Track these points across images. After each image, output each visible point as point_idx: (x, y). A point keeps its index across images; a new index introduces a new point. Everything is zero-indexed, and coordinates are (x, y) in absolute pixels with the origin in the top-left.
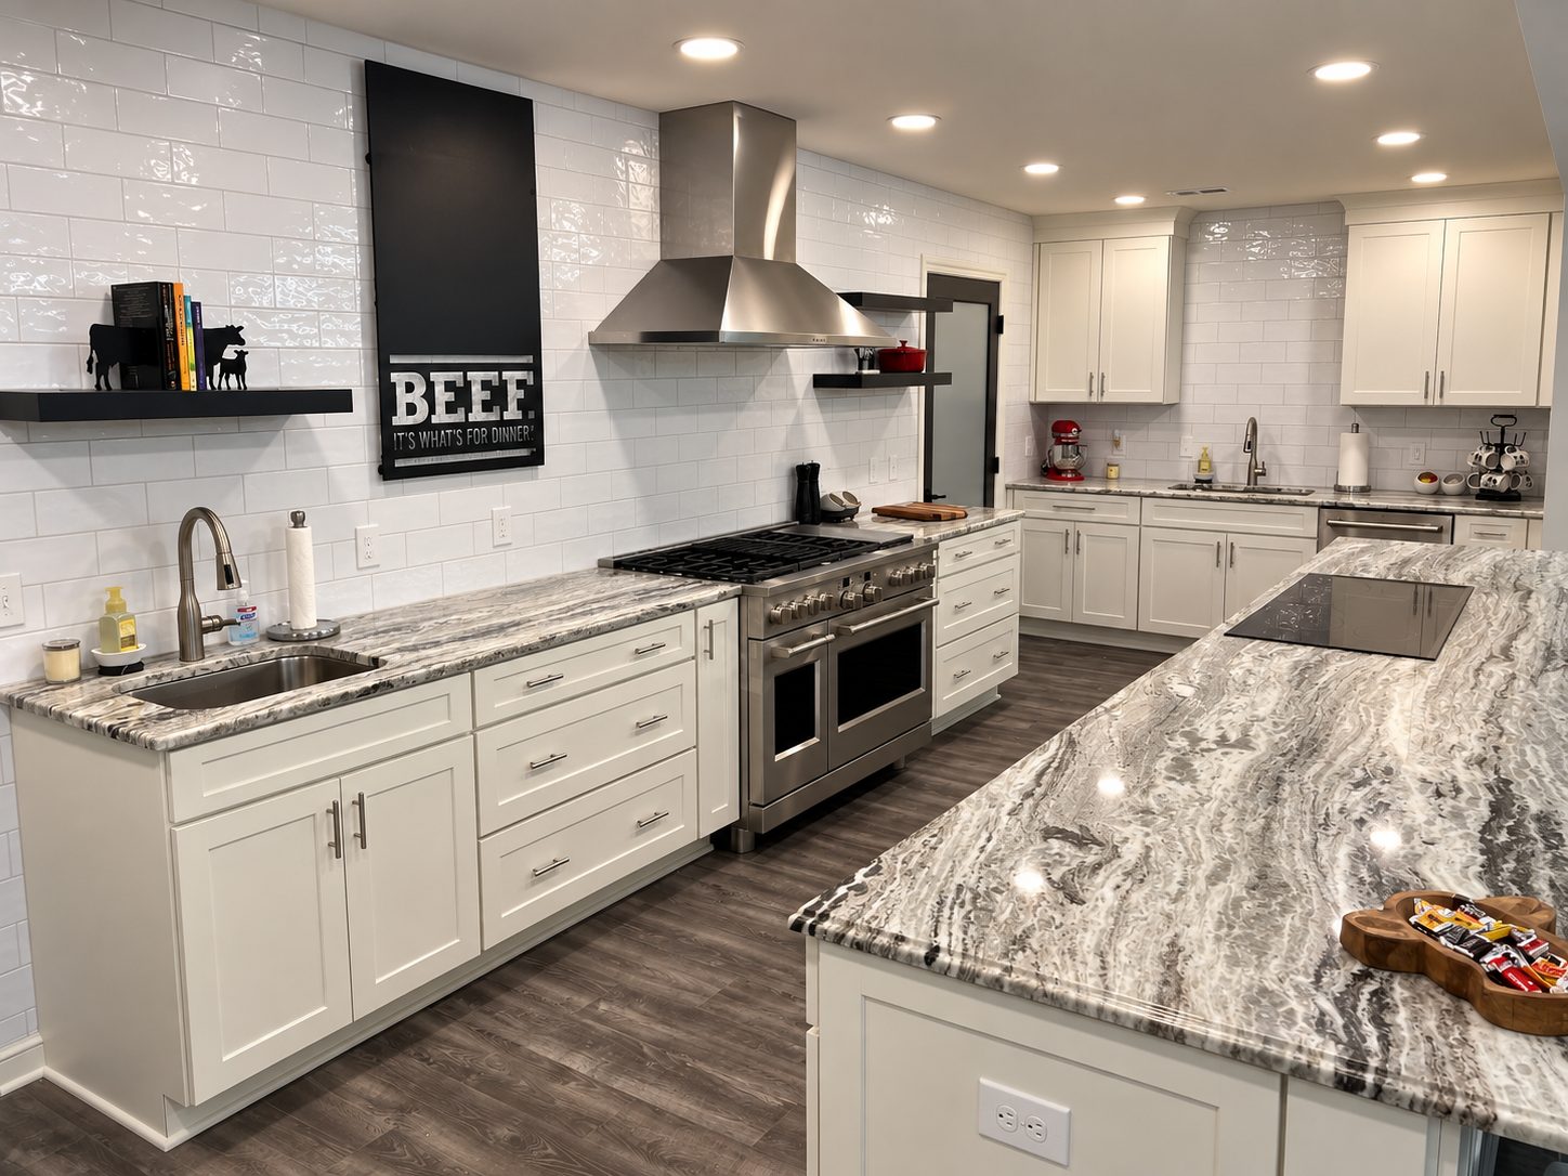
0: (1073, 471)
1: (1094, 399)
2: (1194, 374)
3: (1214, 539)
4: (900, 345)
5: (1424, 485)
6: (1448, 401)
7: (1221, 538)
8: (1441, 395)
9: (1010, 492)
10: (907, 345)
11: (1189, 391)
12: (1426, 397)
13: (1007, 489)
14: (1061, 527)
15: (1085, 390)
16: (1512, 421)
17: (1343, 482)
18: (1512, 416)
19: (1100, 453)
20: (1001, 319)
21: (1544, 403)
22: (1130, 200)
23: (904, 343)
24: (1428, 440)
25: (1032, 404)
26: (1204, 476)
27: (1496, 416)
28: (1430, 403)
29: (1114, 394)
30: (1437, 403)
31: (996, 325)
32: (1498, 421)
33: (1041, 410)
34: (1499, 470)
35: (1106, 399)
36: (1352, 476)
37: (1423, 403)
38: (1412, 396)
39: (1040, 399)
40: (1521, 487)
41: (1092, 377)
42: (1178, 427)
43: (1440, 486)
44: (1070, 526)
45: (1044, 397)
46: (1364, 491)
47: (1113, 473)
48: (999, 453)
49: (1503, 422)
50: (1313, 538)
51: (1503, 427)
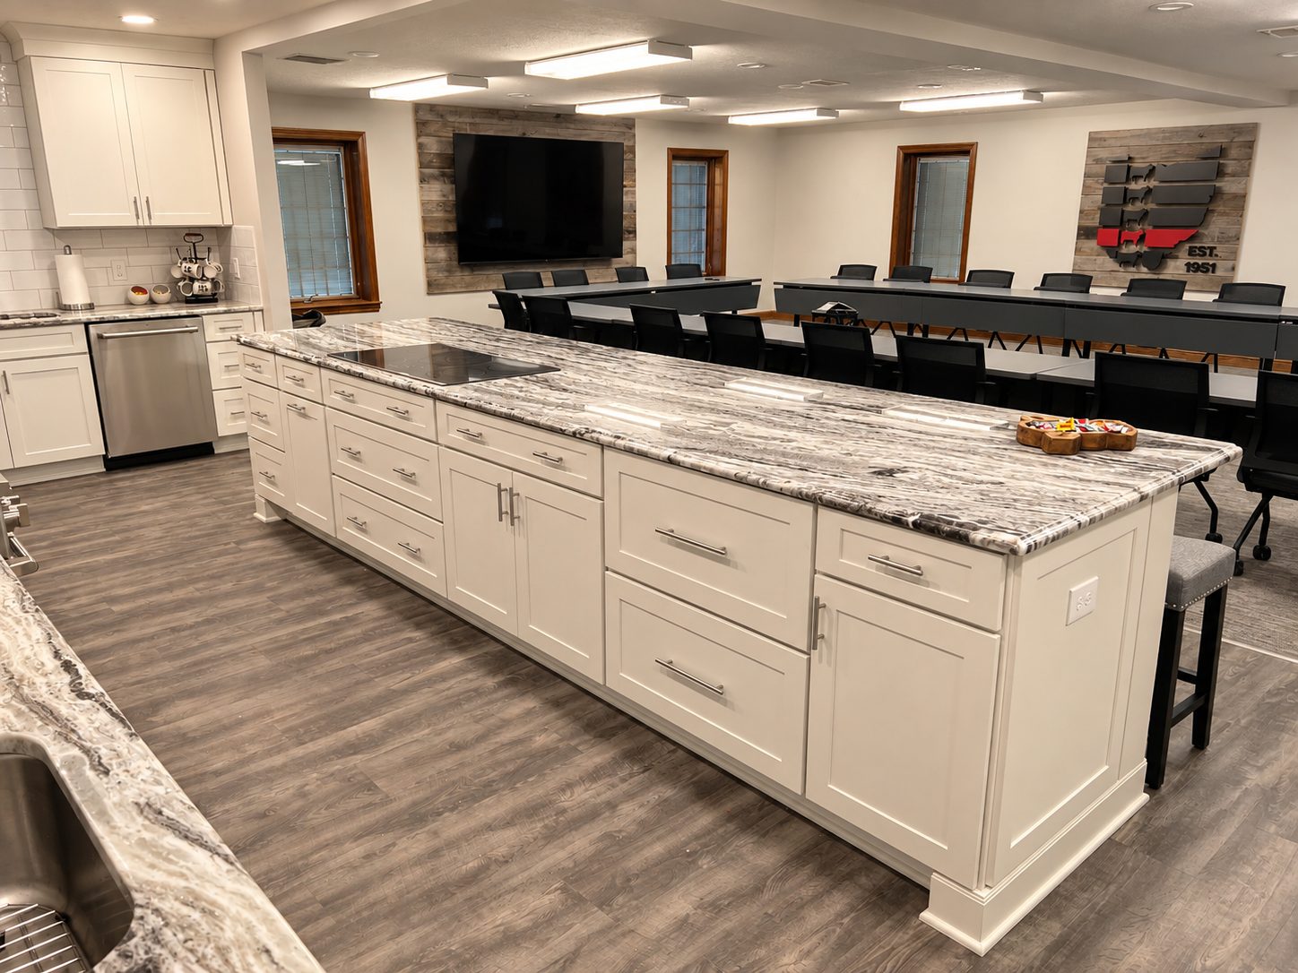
5: (140, 297)
6: (155, 223)
8: (149, 217)
12: (138, 218)
16: (200, 238)
17: (67, 301)
18: (200, 234)
21: (228, 222)
27: (186, 235)
28: (141, 224)
30: (147, 224)
32: (188, 238)
34: (203, 278)
36: (77, 295)
37: (134, 224)
38: (126, 217)
40: (221, 290)
43: (151, 297)
46: (90, 308)
49: (194, 239)
50: (85, 353)
51: (194, 244)
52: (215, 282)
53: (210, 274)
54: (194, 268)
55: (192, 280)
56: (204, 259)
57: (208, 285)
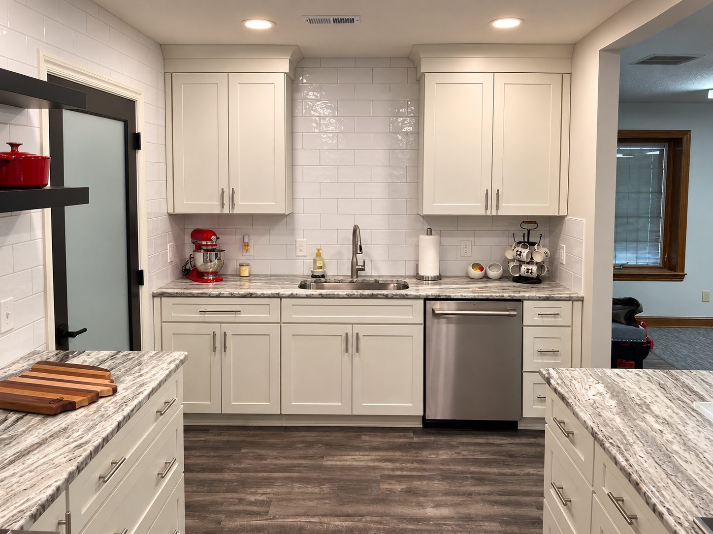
0: (215, 273)
1: (226, 211)
2: (302, 190)
3: (342, 330)
4: (8, 149)
5: (476, 273)
6: (501, 212)
7: (348, 329)
8: (497, 209)
9: (157, 300)
10: (21, 150)
11: (299, 205)
12: (486, 209)
13: (154, 296)
14: (210, 329)
15: (217, 203)
16: (535, 226)
17: (422, 273)
18: (535, 223)
19: (234, 256)
20: (138, 136)
21: (563, 213)
22: (259, 25)
23: (14, 146)
24: (473, 239)
25: (170, 215)
26: (319, 272)
27: (523, 222)
28: (489, 213)
29: (243, 206)
30: (494, 213)
31: (133, 142)
32: (525, 226)
33: (178, 219)
34: (531, 262)
35: (237, 211)
36: (429, 269)
37: (483, 213)
38: (476, 208)
39: (178, 211)
40: (545, 273)
41: (223, 192)
42: (292, 231)
43: (486, 273)
44: (216, 328)
45: (181, 209)
46: (438, 279)
47: (245, 272)
48: (143, 265)
49: (529, 226)
50: (421, 324)
51: (529, 231)
52: (540, 266)
53: (538, 258)
54: (525, 252)
55: (522, 262)
56: (535, 244)
57: (534, 268)
